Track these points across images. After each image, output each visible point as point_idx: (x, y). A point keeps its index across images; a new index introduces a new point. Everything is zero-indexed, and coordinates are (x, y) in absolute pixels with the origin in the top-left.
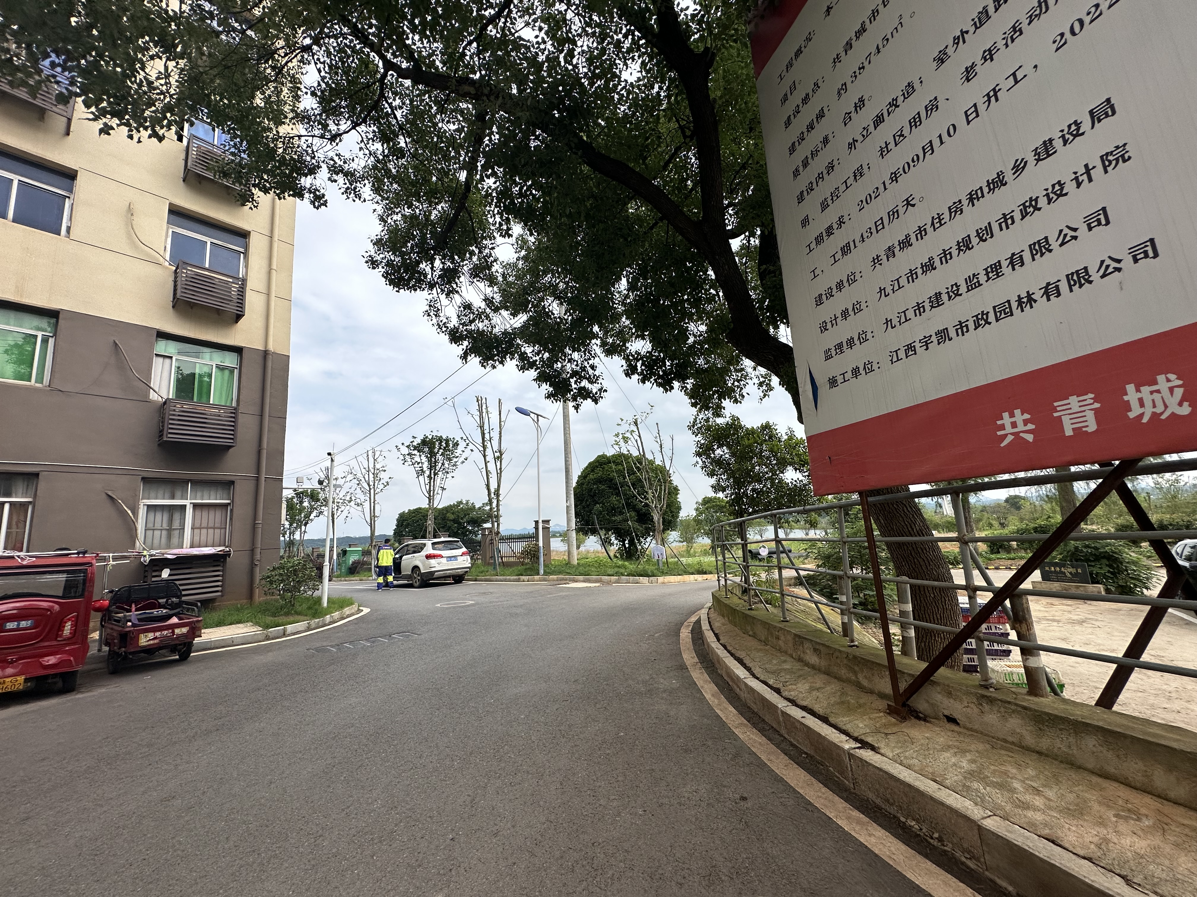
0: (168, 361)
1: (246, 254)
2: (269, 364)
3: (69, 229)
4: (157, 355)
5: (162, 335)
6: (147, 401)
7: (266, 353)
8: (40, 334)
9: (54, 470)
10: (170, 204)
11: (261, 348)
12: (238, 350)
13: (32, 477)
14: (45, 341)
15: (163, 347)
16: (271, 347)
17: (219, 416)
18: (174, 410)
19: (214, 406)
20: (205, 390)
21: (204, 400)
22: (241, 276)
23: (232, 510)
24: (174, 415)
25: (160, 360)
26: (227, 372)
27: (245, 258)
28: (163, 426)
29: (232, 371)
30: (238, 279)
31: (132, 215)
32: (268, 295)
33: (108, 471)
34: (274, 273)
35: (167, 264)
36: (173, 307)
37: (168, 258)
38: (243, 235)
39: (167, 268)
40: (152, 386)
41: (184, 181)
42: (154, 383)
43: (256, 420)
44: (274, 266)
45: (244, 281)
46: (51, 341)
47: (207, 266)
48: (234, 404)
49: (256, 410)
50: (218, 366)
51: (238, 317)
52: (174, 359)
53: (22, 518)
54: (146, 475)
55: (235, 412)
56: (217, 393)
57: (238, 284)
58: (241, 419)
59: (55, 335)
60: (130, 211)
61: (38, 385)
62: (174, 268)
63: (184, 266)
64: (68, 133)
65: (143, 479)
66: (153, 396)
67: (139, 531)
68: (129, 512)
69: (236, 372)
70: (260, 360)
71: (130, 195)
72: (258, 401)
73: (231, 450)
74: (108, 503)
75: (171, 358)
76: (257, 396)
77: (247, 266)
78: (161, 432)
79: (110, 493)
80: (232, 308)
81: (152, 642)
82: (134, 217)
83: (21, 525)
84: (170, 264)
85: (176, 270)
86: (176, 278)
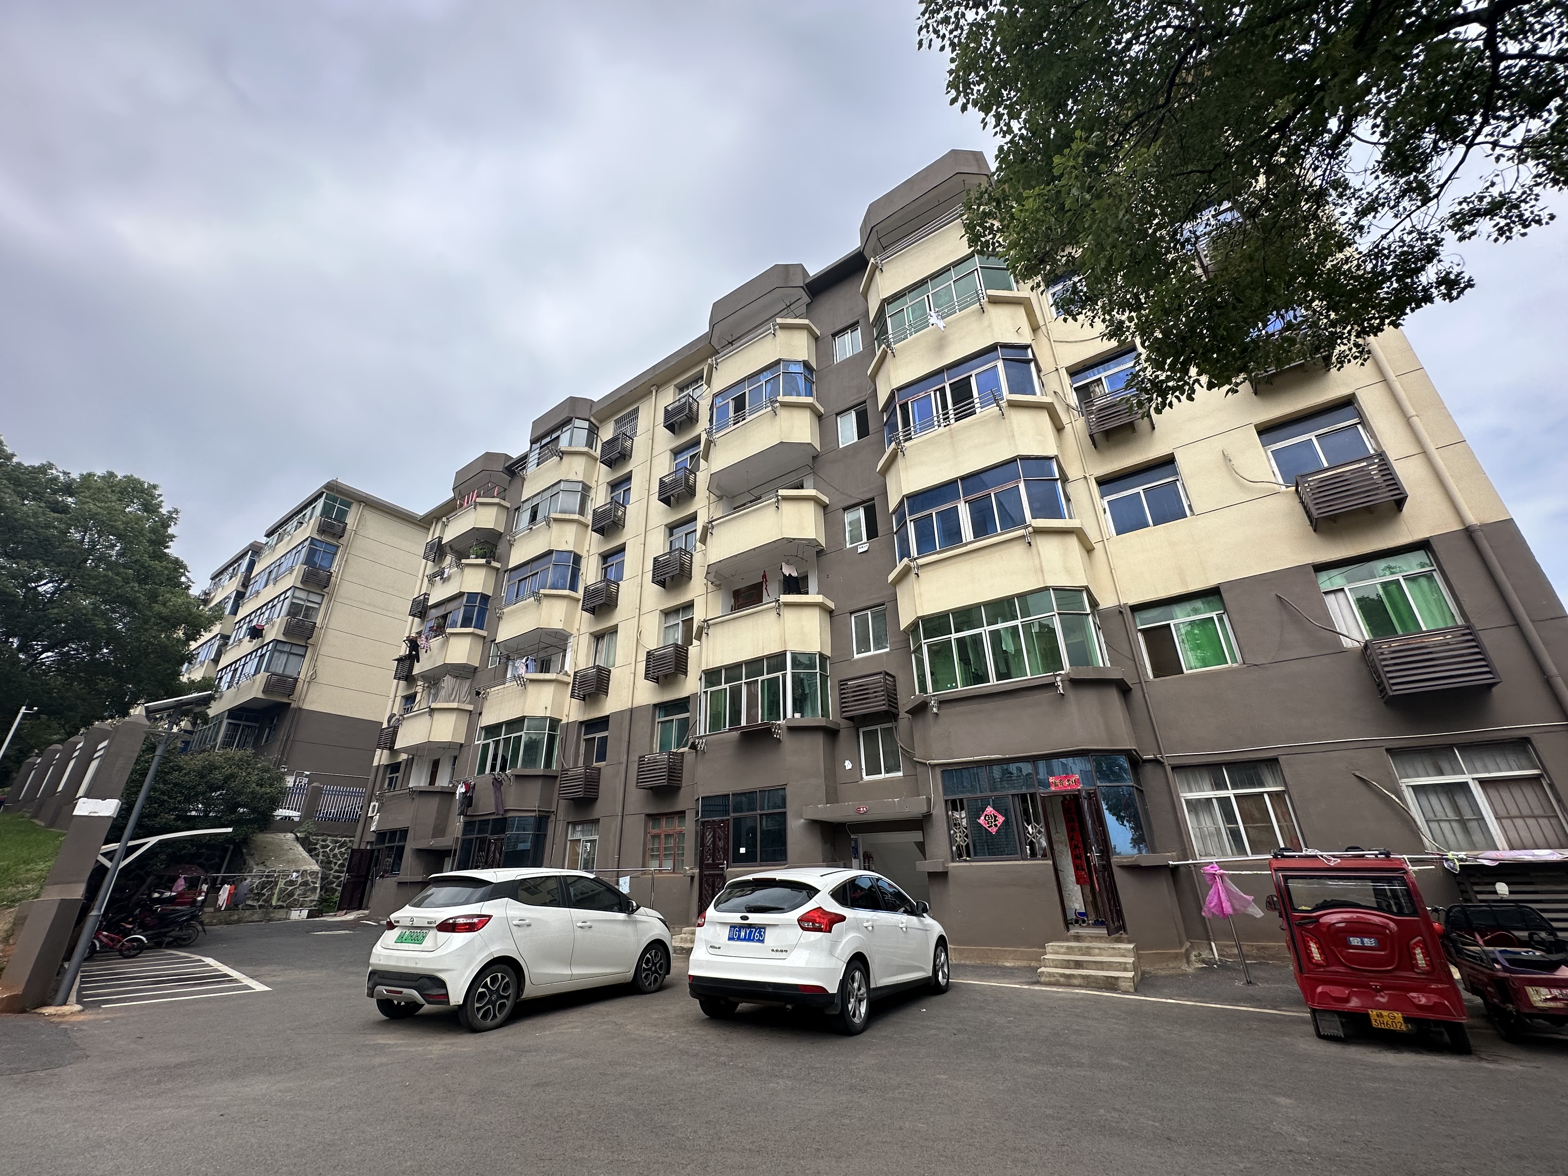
0: (1340, 595)
1: (1363, 422)
2: (1485, 545)
3: (1190, 506)
4: (1326, 593)
5: (1320, 568)
6: (1344, 651)
7: (1469, 532)
8: (1214, 615)
9: (1294, 752)
10: (1255, 426)
11: (1456, 527)
12: (1424, 545)
13: (1272, 763)
14: (1221, 620)
15: (1327, 581)
16: (1472, 519)
17: (1448, 644)
18: (1382, 654)
19: (1431, 633)
20: (1406, 616)
21: (1412, 628)
22: (1372, 452)
23: (1552, 786)
24: (1385, 660)
25: (1332, 596)
26: (1423, 582)
27: (1364, 427)
28: (1379, 677)
29: (1429, 577)
30: (1371, 457)
31: (1230, 460)
32: (1424, 452)
33: (1342, 746)
34: (1416, 420)
35: (1283, 488)
36: (1315, 531)
37: (1281, 482)
38: (1348, 402)
39: (1286, 493)
40: (1338, 631)
41: (1256, 394)
42: (1341, 627)
43: (1511, 633)
44: (1411, 411)
45: (1381, 455)
46: (1225, 617)
47: (1326, 465)
48: (1460, 621)
49: (1503, 619)
50: (1407, 579)
51: (1400, 503)
52: (1346, 589)
53: (1284, 810)
54: (1389, 745)
55: (1469, 631)
56: (1426, 613)
57: (1375, 464)
58: (1486, 639)
59: (1226, 611)
60: (1227, 459)
61: (1235, 665)
62: (1294, 488)
63: (1304, 480)
64: (1154, 428)
65: (1388, 750)
66: (1347, 643)
67: (1419, 823)
68: (1393, 797)
69: (1437, 576)
70: (1464, 544)
71: (1218, 444)
72: (1497, 603)
73: (1494, 690)
74: (1361, 787)
75: (1342, 590)
76: (1490, 597)
77: (1373, 436)
78: (1380, 687)
79: (1357, 773)
80: (1384, 496)
81: (1552, 1004)
82: (1233, 462)
83: (1287, 817)
84: (1287, 487)
85: (1297, 490)
86: (1301, 498)
